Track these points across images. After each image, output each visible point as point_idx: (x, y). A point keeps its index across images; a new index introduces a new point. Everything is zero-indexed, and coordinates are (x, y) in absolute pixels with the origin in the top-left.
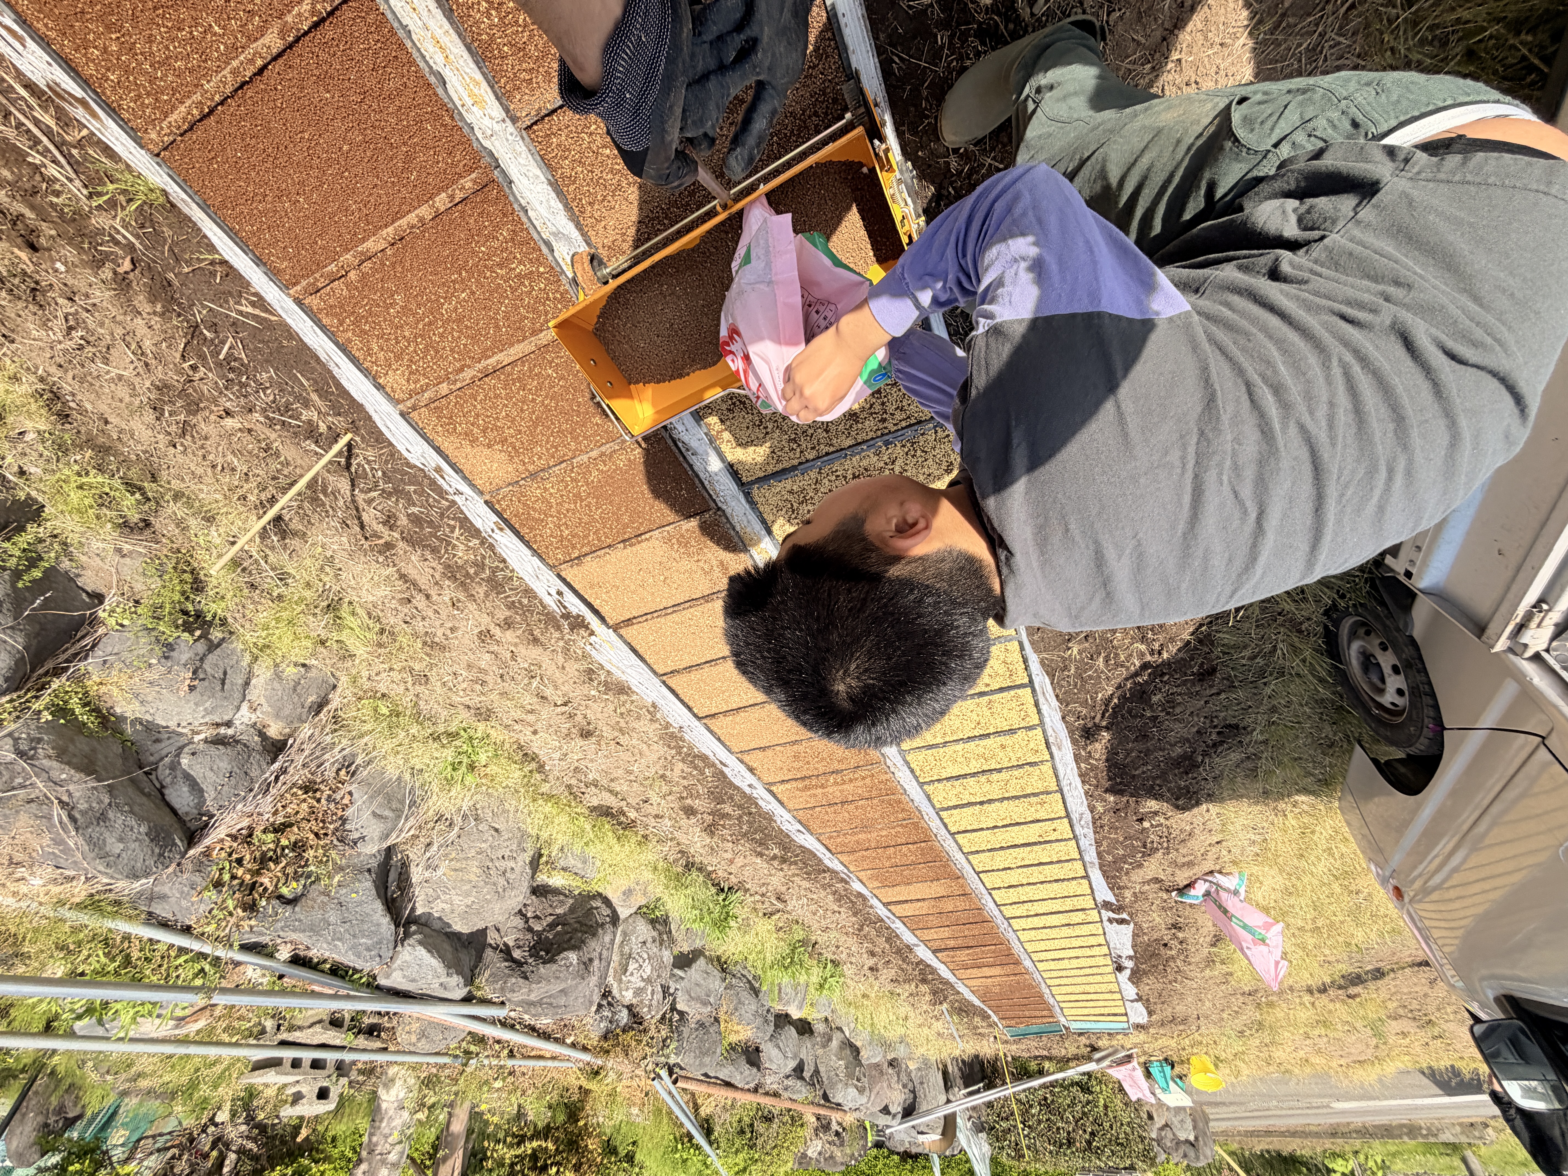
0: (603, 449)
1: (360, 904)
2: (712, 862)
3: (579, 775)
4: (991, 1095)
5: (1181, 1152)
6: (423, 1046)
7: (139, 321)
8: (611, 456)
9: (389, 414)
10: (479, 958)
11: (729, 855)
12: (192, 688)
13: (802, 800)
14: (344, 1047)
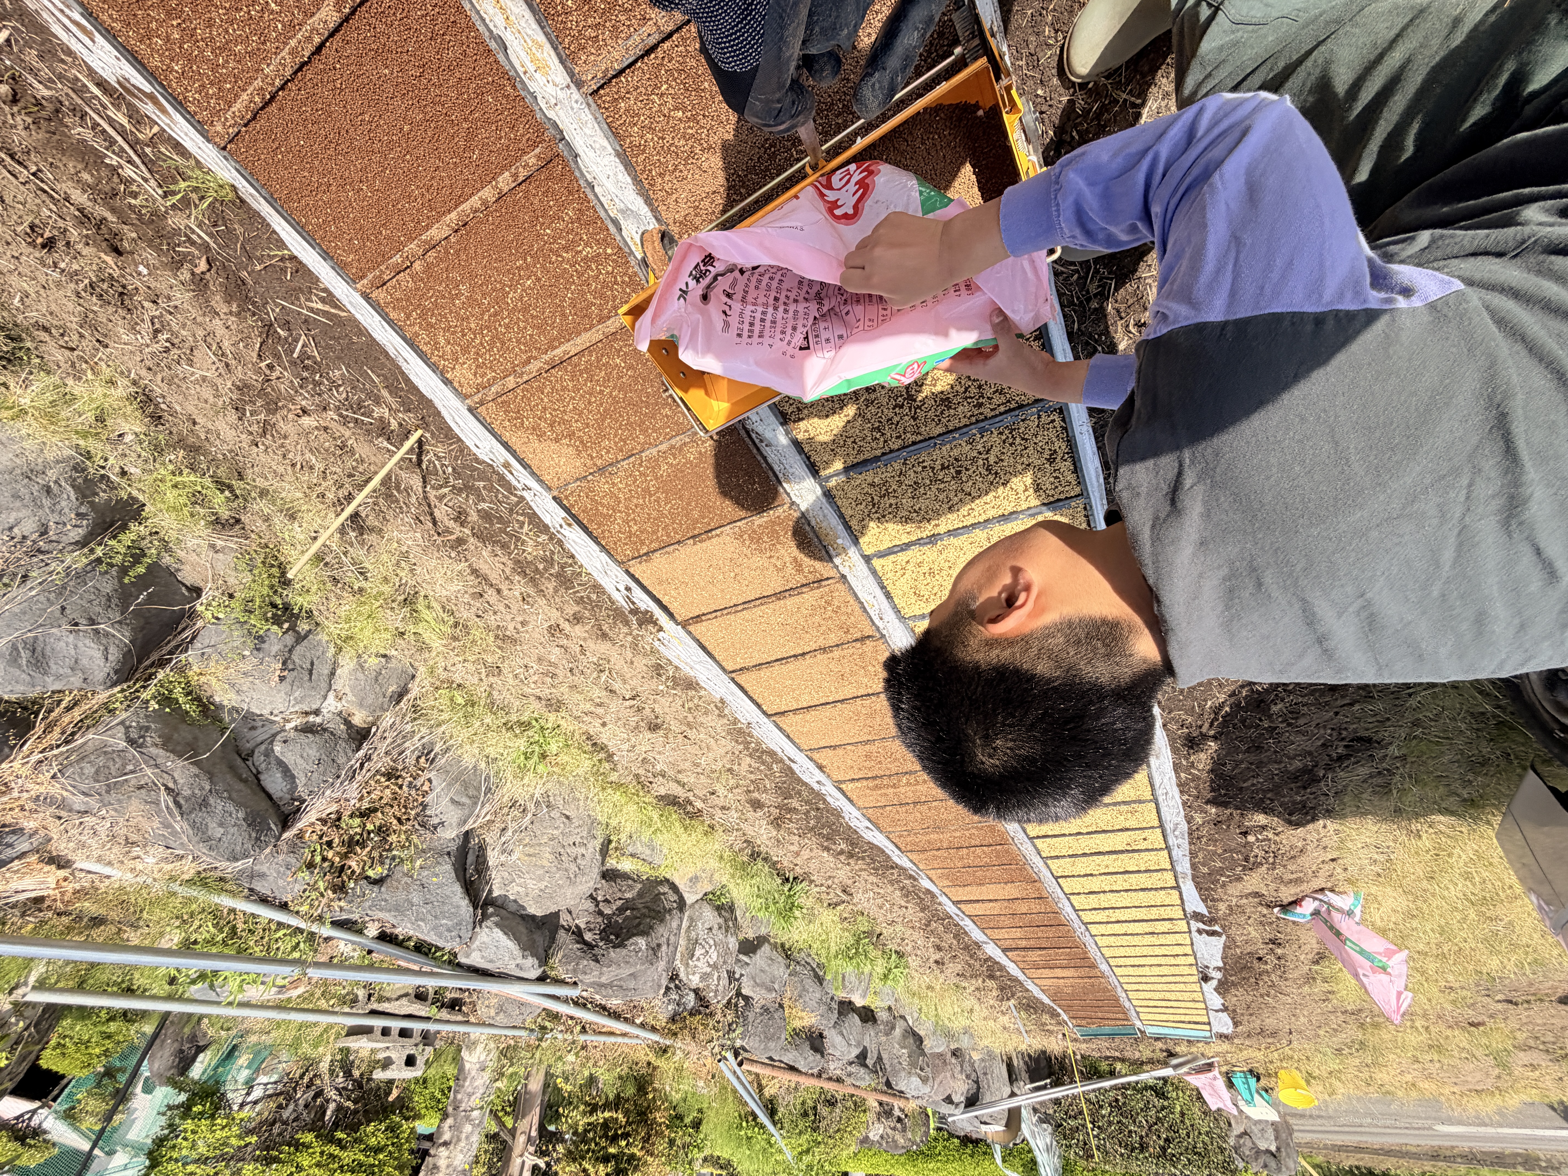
0: (673, 442)
1: (440, 886)
2: (776, 854)
3: (647, 766)
4: (1058, 1092)
5: (1261, 1161)
6: (501, 1019)
7: (217, 321)
8: (681, 449)
9: (458, 409)
10: (553, 939)
11: (795, 848)
12: (282, 679)
13: (871, 799)
14: (429, 1018)
